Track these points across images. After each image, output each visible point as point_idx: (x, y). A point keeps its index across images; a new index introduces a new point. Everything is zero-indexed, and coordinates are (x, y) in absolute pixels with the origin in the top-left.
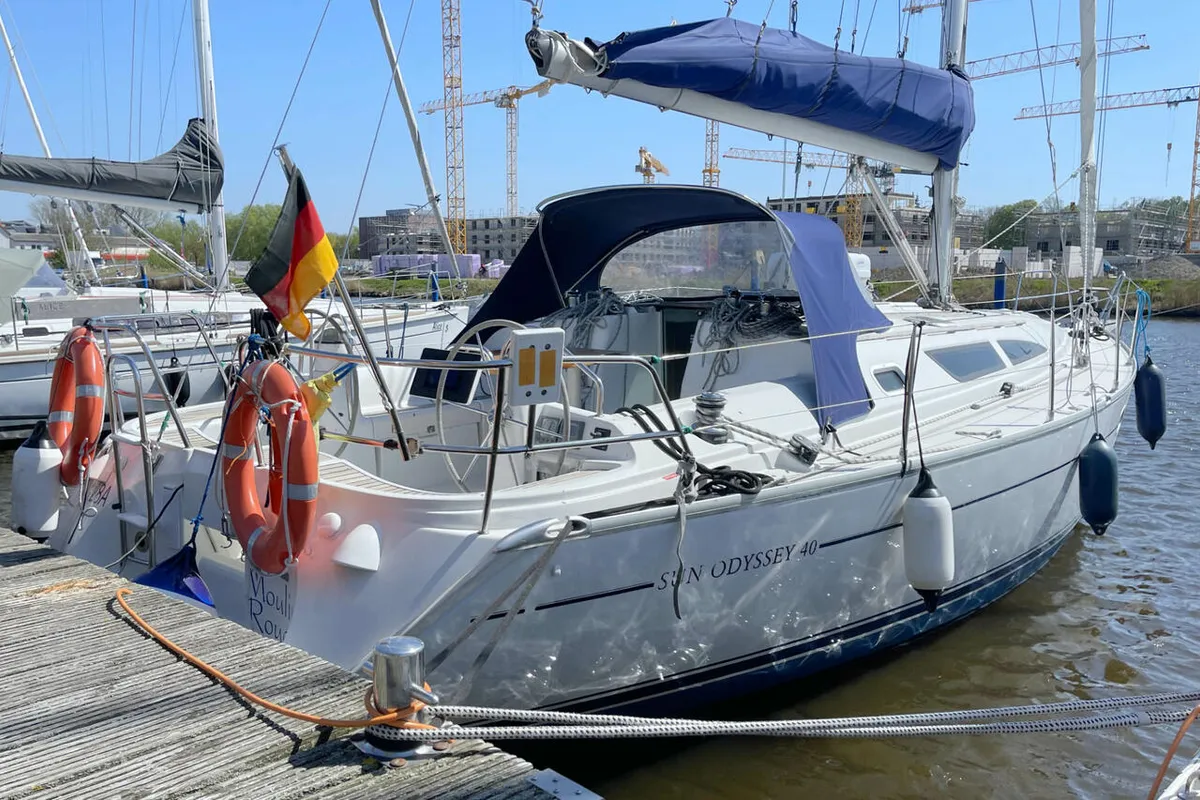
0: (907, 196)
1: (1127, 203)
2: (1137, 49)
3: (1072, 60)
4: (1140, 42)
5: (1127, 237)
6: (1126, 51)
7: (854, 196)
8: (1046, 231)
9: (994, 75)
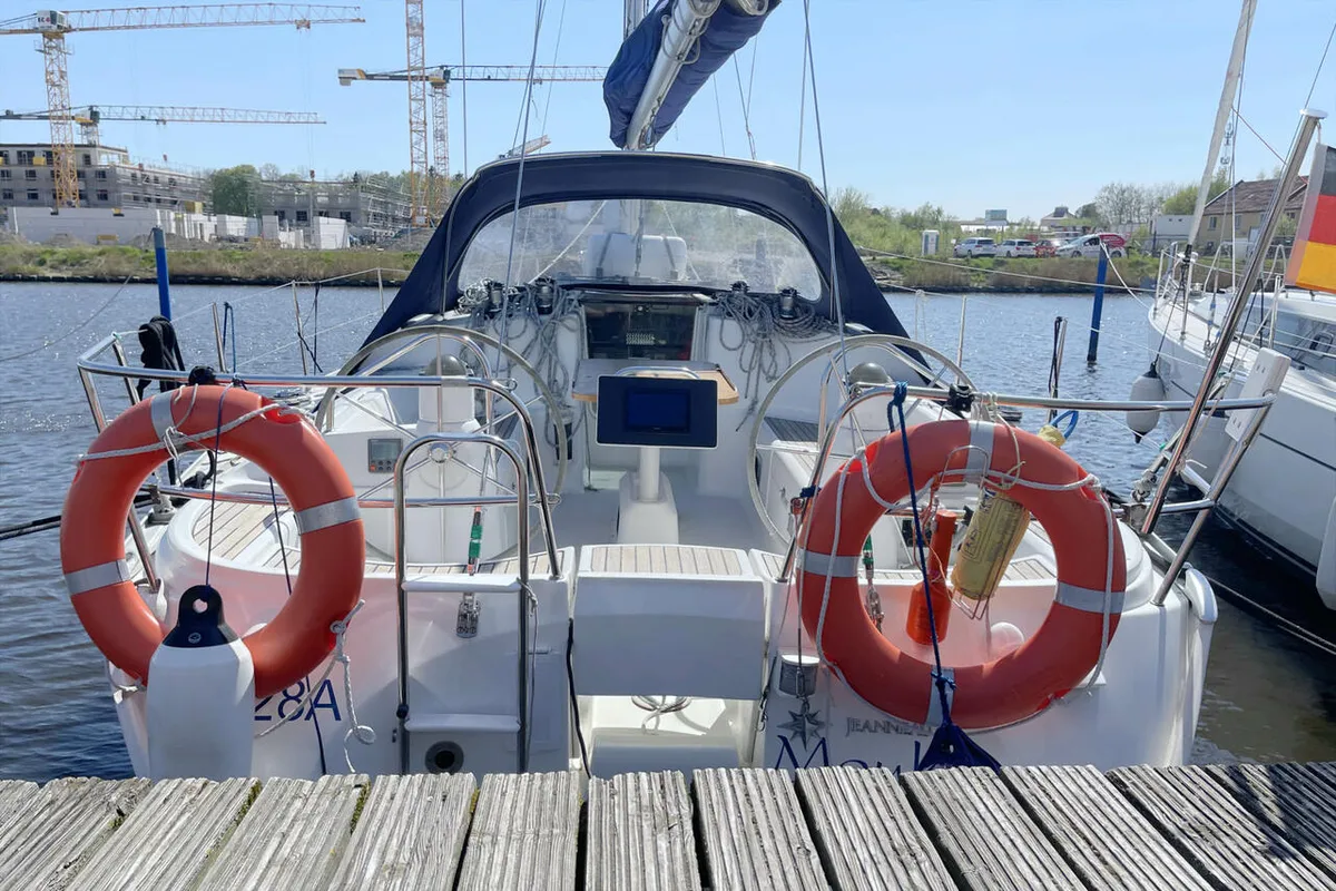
0: (120, 150)
1: (341, 176)
2: (354, 21)
3: (291, 22)
4: (356, 15)
5: (357, 209)
6: (343, 21)
7: (62, 146)
8: (280, 199)
9: (211, 25)
